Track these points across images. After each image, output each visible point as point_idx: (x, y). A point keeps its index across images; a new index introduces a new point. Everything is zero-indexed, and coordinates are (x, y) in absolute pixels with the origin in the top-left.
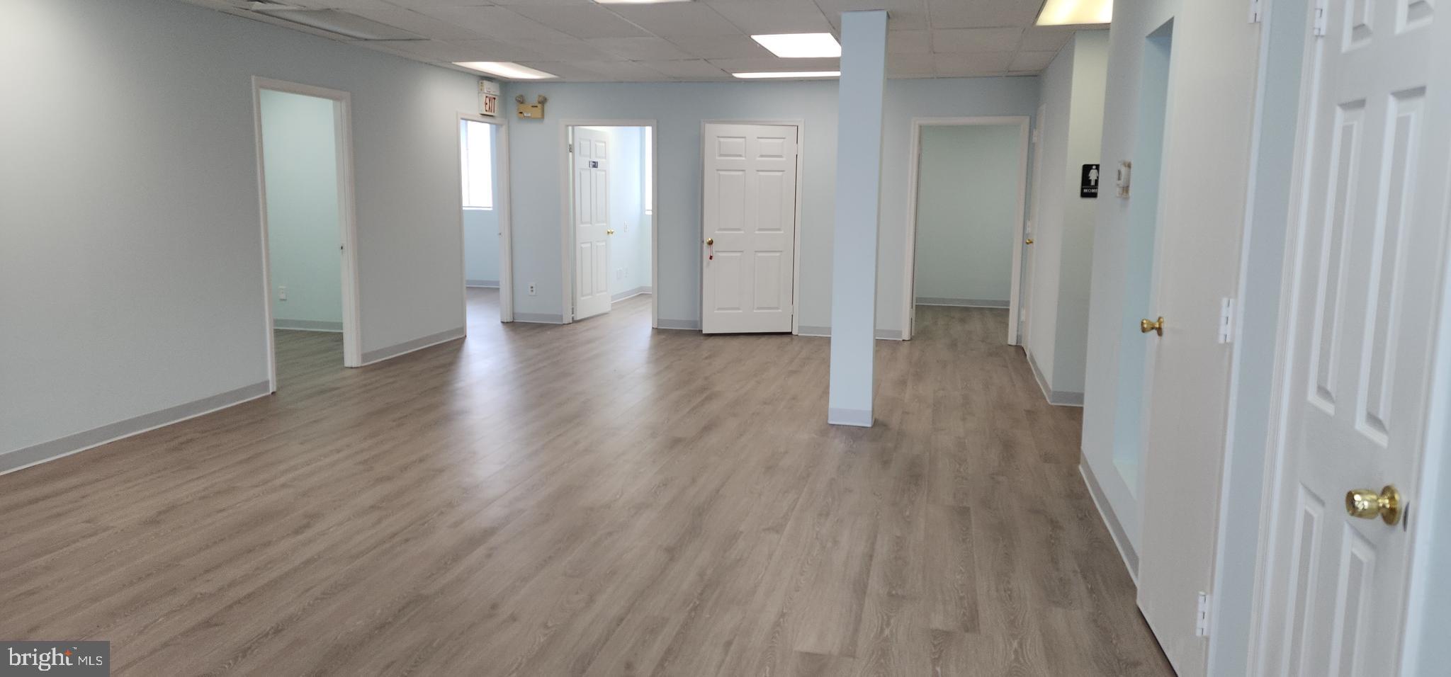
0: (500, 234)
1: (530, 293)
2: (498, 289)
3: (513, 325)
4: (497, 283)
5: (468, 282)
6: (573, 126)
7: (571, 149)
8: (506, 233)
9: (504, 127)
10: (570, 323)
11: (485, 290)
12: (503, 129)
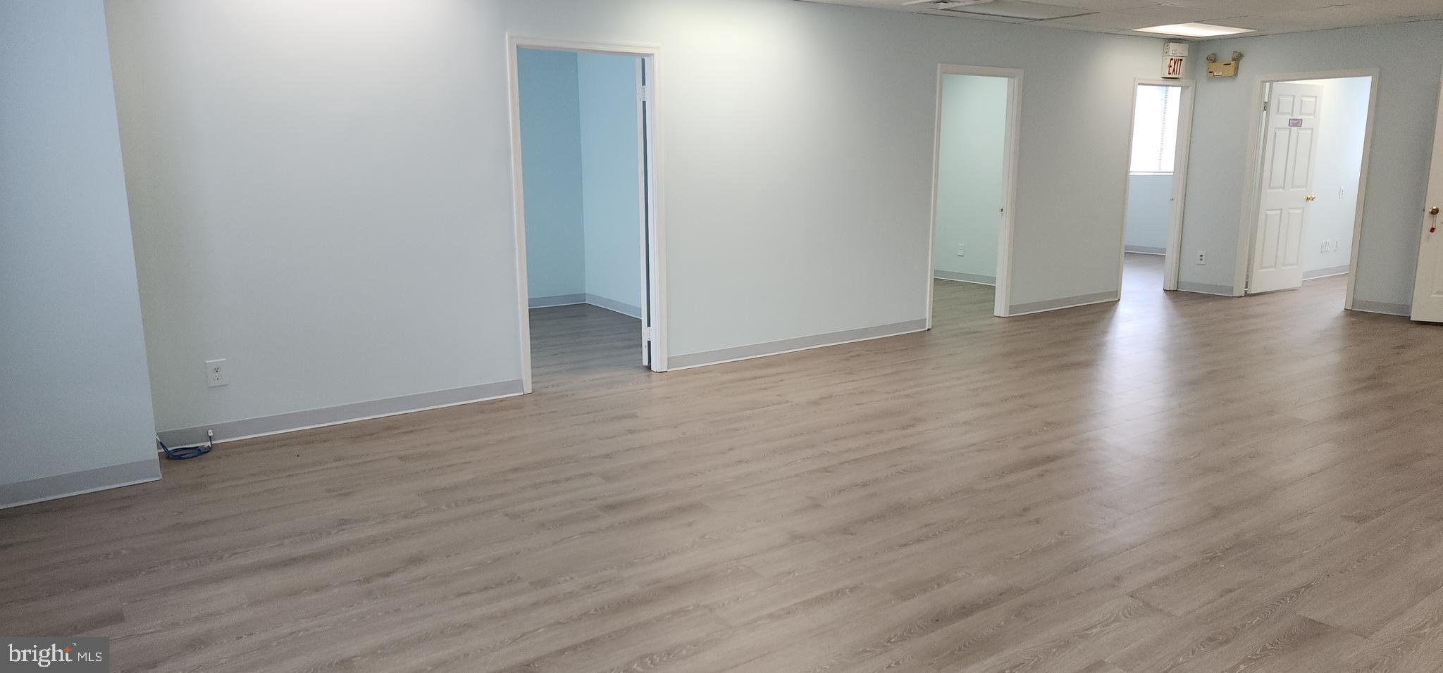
0: (1173, 200)
1: (1199, 262)
2: (1165, 256)
3: (1176, 294)
4: (1164, 250)
5: (1126, 248)
6: (1271, 82)
7: (1266, 107)
8: (1179, 197)
9: (1190, 88)
10: (1242, 297)
11: (1147, 256)
12: (1189, 92)
